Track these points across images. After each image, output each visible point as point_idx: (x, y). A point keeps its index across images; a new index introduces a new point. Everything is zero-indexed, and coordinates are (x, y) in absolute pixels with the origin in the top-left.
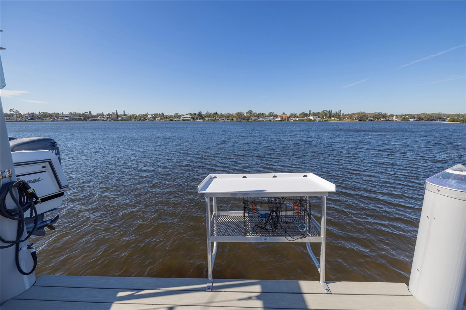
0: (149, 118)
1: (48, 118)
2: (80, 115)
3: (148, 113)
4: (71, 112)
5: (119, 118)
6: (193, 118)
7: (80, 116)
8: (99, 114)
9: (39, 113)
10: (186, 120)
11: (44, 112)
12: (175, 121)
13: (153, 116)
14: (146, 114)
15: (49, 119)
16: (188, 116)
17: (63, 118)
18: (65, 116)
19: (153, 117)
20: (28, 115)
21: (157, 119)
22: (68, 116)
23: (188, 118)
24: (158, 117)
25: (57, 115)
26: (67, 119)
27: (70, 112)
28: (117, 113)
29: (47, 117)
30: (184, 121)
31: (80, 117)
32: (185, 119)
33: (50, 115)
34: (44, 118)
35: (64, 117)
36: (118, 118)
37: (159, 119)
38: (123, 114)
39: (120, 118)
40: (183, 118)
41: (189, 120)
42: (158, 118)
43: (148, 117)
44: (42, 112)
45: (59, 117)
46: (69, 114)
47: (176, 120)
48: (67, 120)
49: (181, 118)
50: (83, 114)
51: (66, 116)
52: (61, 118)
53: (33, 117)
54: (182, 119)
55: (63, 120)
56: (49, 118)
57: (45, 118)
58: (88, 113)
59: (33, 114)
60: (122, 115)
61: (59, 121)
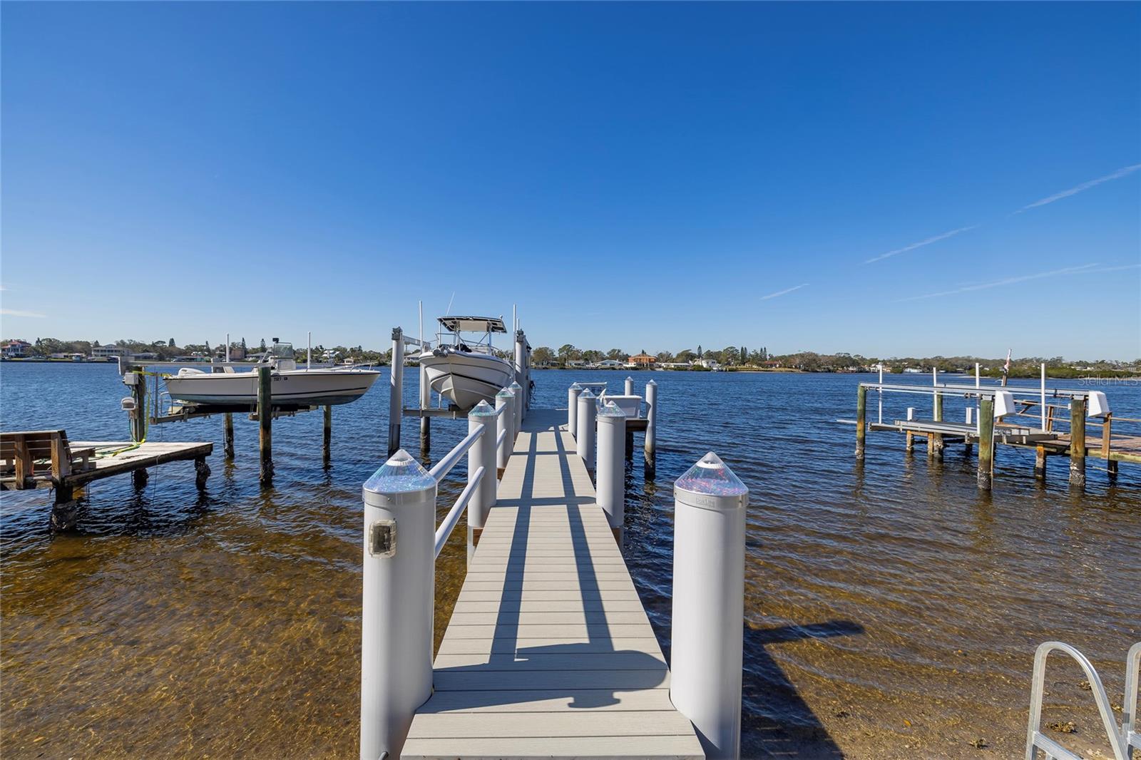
0: (326, 358)
1: (62, 355)
2: (148, 349)
3: (321, 346)
4: (122, 341)
5: (249, 357)
7: (148, 351)
8: (192, 346)
9: (37, 342)
11: (50, 340)
13: (337, 353)
14: (317, 348)
15: (65, 356)
17: (102, 356)
18: (110, 349)
19: (337, 356)
20: (9, 346)
21: (345, 360)
22: (116, 351)
24: (349, 357)
25: (86, 348)
26: (114, 359)
27: (119, 340)
28: (243, 345)
29: (61, 351)
30: (412, 365)
31: (147, 354)
33: (69, 348)
34: (53, 355)
35: (107, 354)
36: (246, 357)
37: (352, 361)
38: (258, 345)
39: (252, 357)
40: (409, 358)
42: (348, 359)
43: (325, 355)
44: (44, 340)
45: (93, 353)
46: (115, 344)
48: (114, 361)
50: (154, 345)
51: (112, 351)
52: (96, 356)
53: (22, 350)
55: (105, 359)
56: (66, 354)
57: (55, 354)
58: (164, 343)
59: (24, 345)
60: (255, 351)
61: (93, 362)
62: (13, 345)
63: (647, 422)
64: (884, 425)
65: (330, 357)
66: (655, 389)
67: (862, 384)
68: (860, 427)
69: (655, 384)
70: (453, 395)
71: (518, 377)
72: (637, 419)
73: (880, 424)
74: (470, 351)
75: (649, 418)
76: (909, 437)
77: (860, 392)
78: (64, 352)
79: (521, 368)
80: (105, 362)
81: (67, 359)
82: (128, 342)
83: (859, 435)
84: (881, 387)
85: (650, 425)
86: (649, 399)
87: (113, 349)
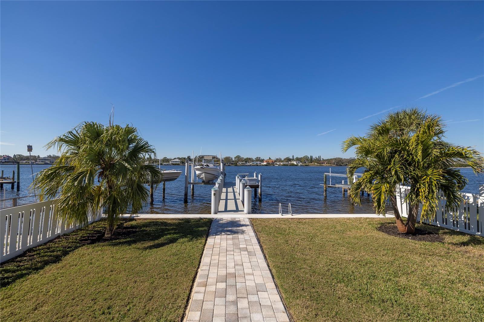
1: (25, 161)
4: (50, 155)
6: (183, 162)
9: (14, 156)
10: (176, 164)
11: (19, 155)
15: (26, 162)
16: (178, 160)
17: (41, 162)
20: (2, 158)
22: (48, 160)
23: (177, 162)
24: (146, 161)
25: (35, 158)
26: (47, 163)
29: (24, 160)
30: (173, 165)
32: (174, 163)
33: (28, 158)
34: (21, 162)
35: (44, 161)
41: (178, 164)
44: (16, 155)
45: (37, 160)
46: (47, 157)
47: (165, 164)
48: (47, 164)
49: (170, 162)
51: (46, 160)
52: (39, 162)
53: (8, 160)
54: (172, 163)
55: (43, 163)
56: (26, 161)
57: (22, 161)
59: (9, 157)
61: (37, 164)
62: (4, 158)
63: (259, 185)
64: (331, 186)
66: (261, 176)
67: (325, 173)
68: (325, 186)
69: (261, 174)
70: (204, 178)
71: (222, 173)
72: (256, 184)
73: (330, 185)
74: (209, 166)
75: (260, 184)
76: (343, 190)
77: (324, 176)
79: (223, 170)
80: (43, 164)
81: (27, 163)
82: (52, 156)
83: (325, 189)
84: (330, 174)
85: (260, 186)
86: (259, 179)
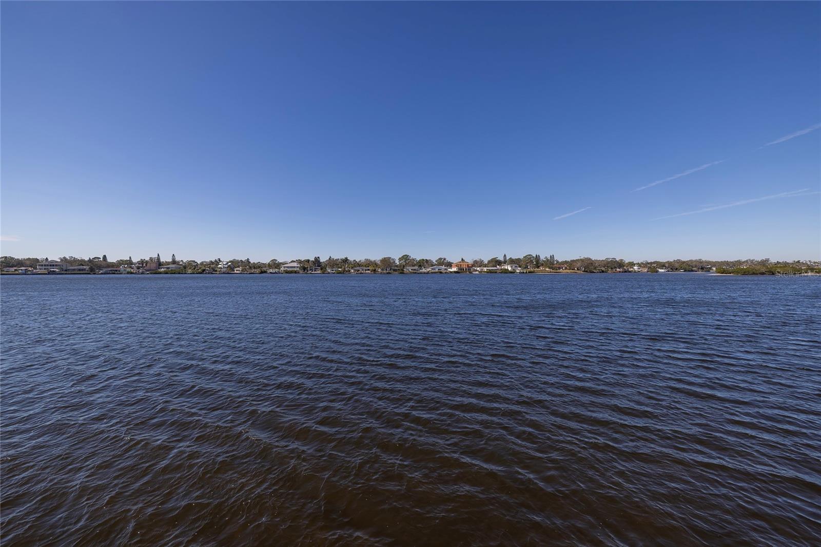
0: (221, 268)
1: (13, 269)
2: (83, 263)
3: (219, 259)
4: (64, 257)
5: (161, 268)
6: (304, 269)
7: (83, 265)
8: (122, 260)
10: (291, 272)
11: (6, 257)
12: (271, 273)
13: (230, 264)
14: (215, 261)
15: (15, 270)
16: (295, 264)
17: (45, 269)
18: (52, 264)
19: (229, 266)
21: (235, 269)
22: (56, 265)
23: (294, 267)
24: (238, 267)
25: (34, 263)
26: (54, 271)
27: (62, 257)
28: (159, 259)
29: (12, 267)
30: (286, 273)
31: (81, 267)
32: (289, 269)
33: (20, 263)
34: (5, 269)
36: (159, 268)
37: (241, 269)
38: (170, 260)
39: (164, 268)
40: (285, 267)
41: (296, 272)
42: (238, 269)
43: (220, 266)
45: (38, 267)
46: (59, 260)
47: (271, 271)
48: (54, 273)
49: (282, 269)
50: (90, 261)
51: (53, 265)
52: (40, 269)
54: (284, 271)
55: (46, 272)
56: (16, 268)
57: (8, 268)
58: (100, 258)
60: (168, 263)
61: (37, 274)
65: (224, 267)
78: (15, 267)
80: (46, 274)
81: (17, 272)
82: (69, 258)
87: (54, 264)
